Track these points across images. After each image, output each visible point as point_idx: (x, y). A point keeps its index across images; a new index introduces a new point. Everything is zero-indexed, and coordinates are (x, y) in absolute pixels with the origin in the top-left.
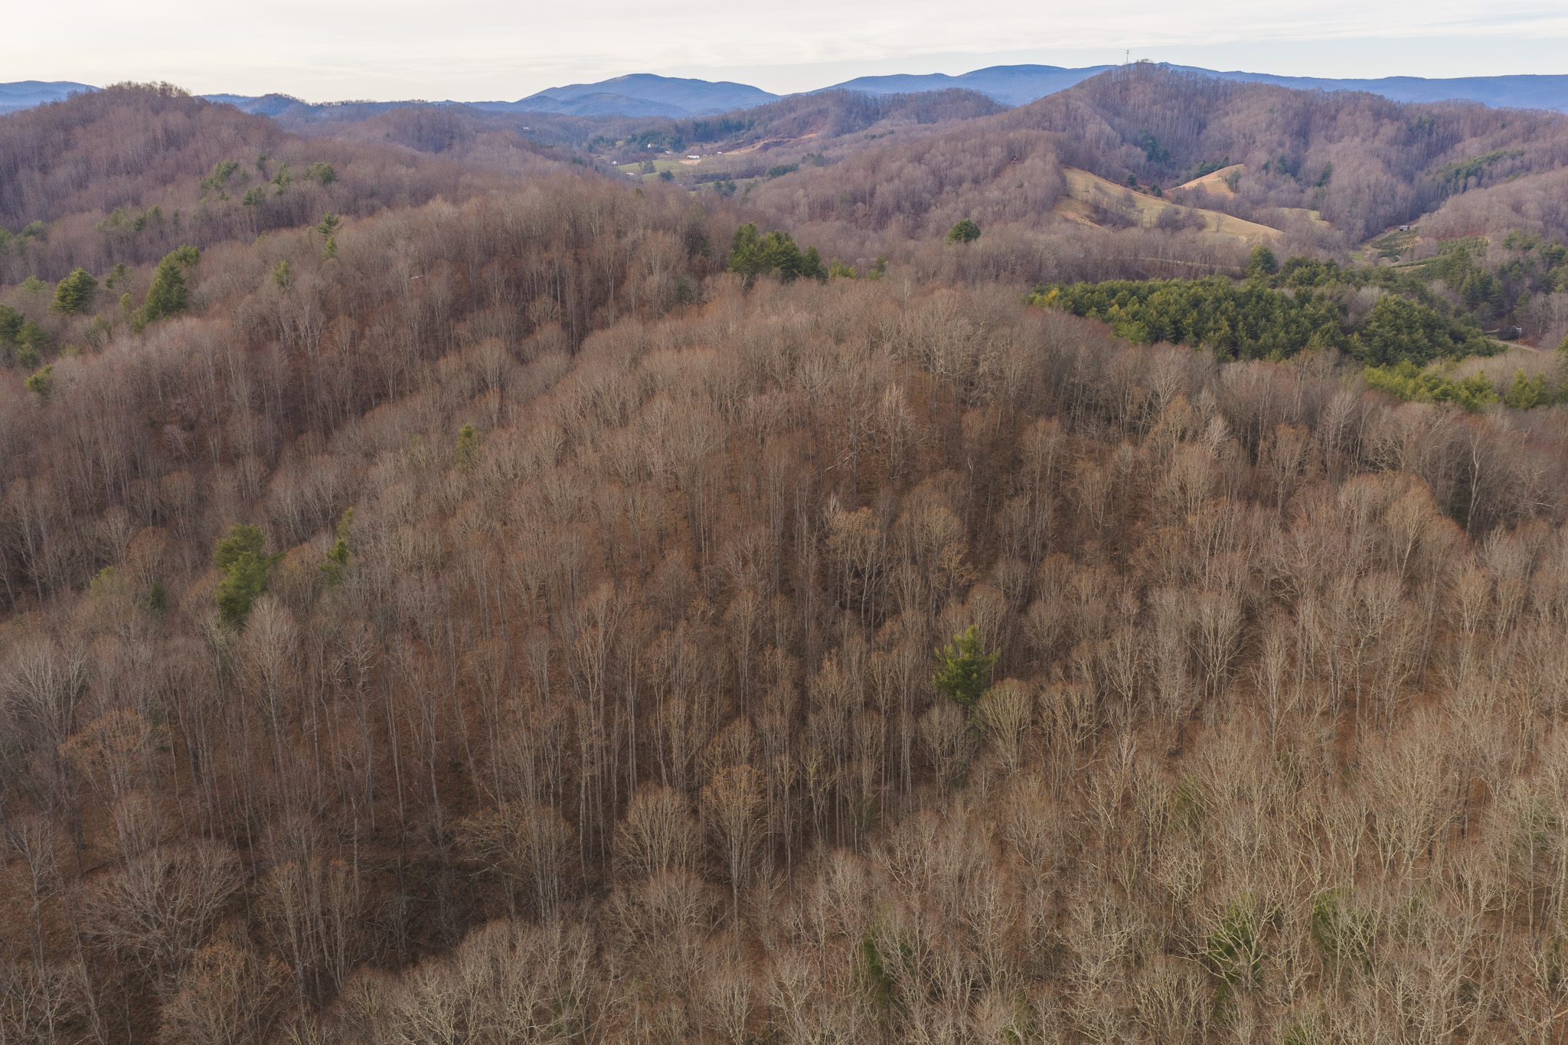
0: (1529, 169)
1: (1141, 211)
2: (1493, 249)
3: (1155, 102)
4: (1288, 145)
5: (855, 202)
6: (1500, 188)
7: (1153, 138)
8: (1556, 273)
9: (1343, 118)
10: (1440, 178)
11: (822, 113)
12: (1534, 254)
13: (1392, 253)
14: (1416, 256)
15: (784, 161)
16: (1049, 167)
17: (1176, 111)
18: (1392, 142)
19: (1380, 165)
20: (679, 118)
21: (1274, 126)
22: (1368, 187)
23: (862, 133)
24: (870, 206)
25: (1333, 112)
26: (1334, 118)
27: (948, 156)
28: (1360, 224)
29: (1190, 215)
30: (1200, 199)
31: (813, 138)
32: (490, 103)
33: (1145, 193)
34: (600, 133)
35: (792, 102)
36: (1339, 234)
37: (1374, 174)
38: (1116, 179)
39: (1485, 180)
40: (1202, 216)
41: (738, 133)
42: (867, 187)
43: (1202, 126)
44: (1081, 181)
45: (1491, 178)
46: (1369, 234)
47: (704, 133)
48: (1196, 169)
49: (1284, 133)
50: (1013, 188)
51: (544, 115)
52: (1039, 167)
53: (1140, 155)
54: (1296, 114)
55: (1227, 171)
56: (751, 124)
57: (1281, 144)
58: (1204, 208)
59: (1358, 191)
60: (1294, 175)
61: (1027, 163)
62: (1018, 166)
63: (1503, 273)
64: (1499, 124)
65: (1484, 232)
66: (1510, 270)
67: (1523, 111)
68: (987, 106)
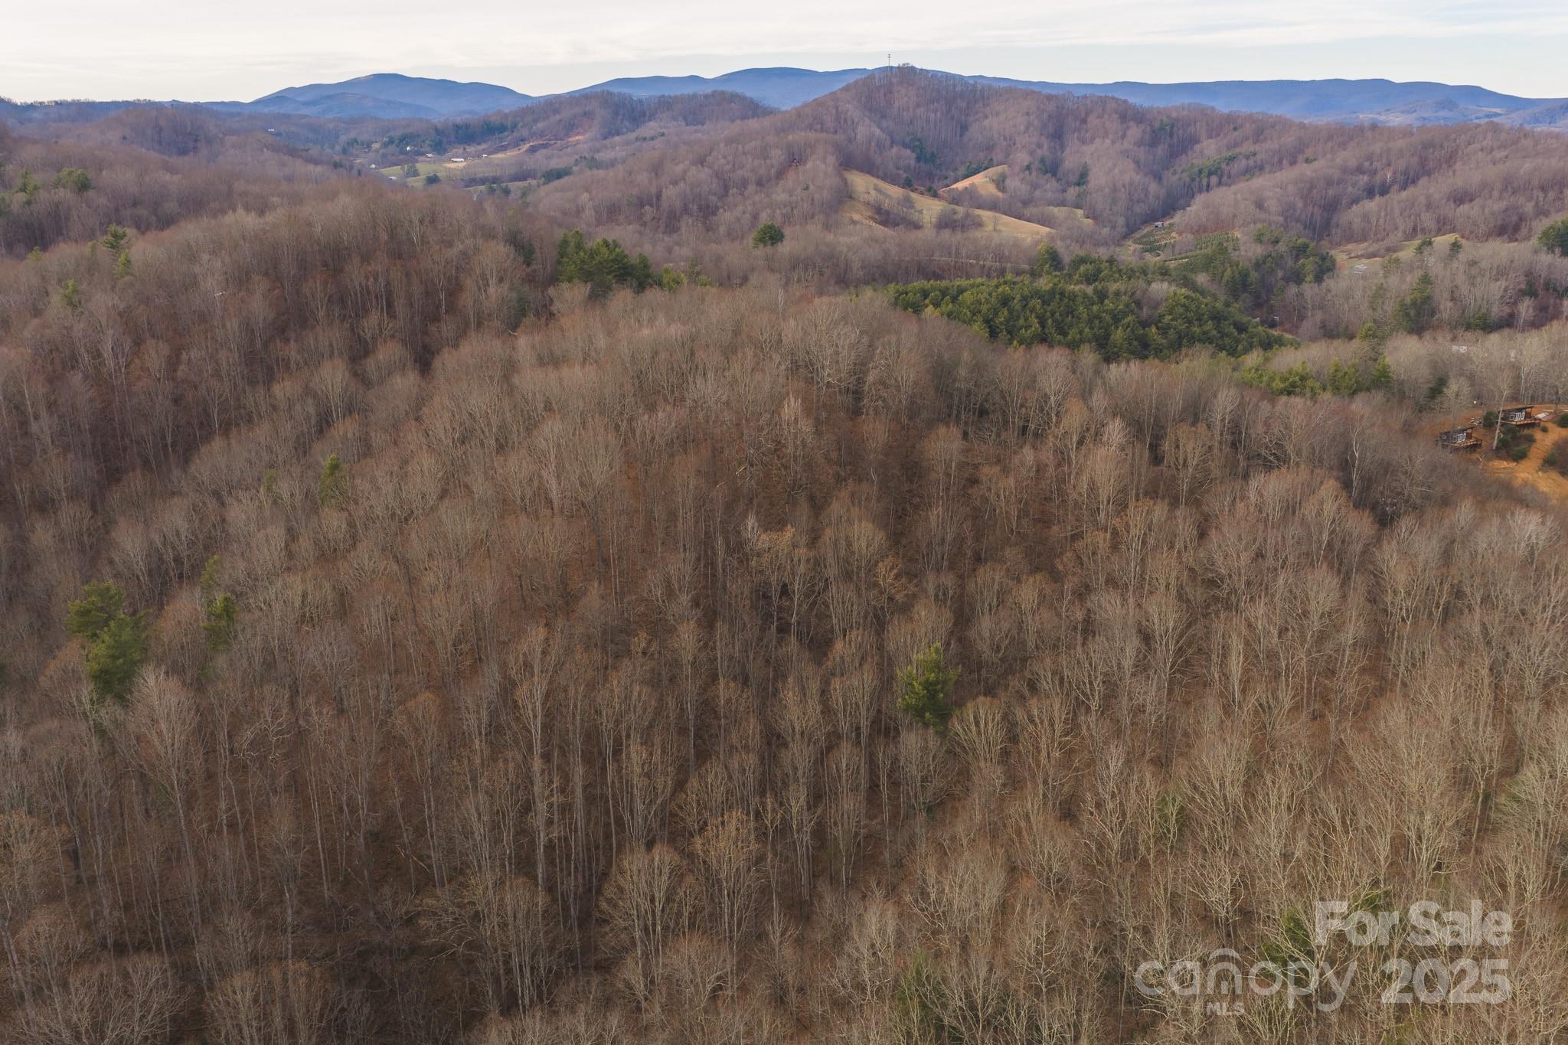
0: (1261, 168)
1: (921, 212)
2: (1245, 243)
3: (918, 105)
4: (1046, 146)
5: (642, 205)
6: (1241, 185)
7: (919, 140)
8: (1303, 265)
9: (1093, 120)
10: (1186, 177)
11: (588, 115)
12: (1282, 247)
13: (1153, 249)
14: (1177, 252)
15: (556, 163)
16: (830, 169)
17: (939, 114)
18: (1139, 143)
19: (1132, 166)
20: (437, 120)
21: (1032, 129)
22: (1124, 186)
23: (632, 136)
24: (658, 209)
25: (1083, 116)
26: (1084, 121)
27: (730, 158)
28: (1121, 221)
29: (967, 215)
30: (972, 197)
31: (582, 140)
32: (223, 103)
33: (922, 193)
34: (352, 135)
35: (552, 105)
36: (1106, 231)
37: (1128, 174)
38: (893, 181)
39: (1225, 178)
40: (979, 216)
41: (502, 135)
42: (654, 190)
43: (964, 128)
44: (861, 183)
45: (1229, 177)
46: (1130, 230)
47: (465, 135)
48: (962, 171)
49: (1041, 135)
50: (799, 190)
51: (288, 117)
52: (820, 169)
53: (909, 156)
54: (1050, 117)
55: (992, 171)
56: (514, 126)
57: (1040, 146)
58: (979, 207)
59: (1115, 190)
60: (1054, 175)
61: (809, 165)
62: (801, 168)
63: (1258, 265)
64: (1232, 127)
65: (1233, 228)
66: (1264, 262)
67: (1251, 116)
68: (754, 109)
